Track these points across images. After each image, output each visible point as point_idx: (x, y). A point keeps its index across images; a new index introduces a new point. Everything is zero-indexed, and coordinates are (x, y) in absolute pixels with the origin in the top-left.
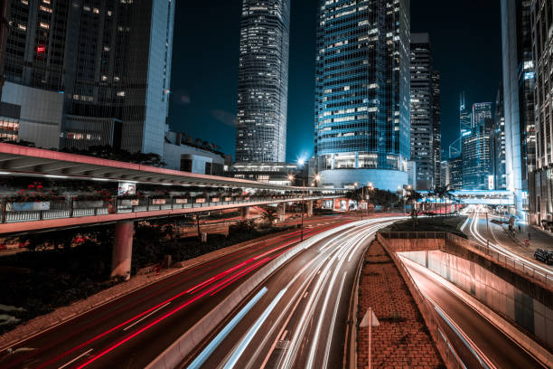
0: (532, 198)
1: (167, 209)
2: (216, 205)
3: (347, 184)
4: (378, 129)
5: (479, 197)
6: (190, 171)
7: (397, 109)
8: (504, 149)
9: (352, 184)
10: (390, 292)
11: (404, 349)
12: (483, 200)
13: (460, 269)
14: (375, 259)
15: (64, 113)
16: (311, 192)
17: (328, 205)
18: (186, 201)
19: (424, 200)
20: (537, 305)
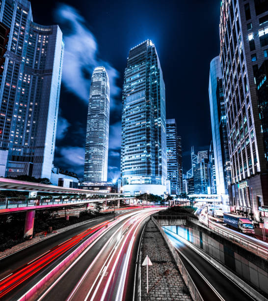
0: (231, 198)
1: (50, 204)
2: (74, 202)
3: (136, 192)
4: (151, 165)
5: (203, 198)
6: (63, 186)
7: (160, 155)
8: (215, 174)
9: (139, 192)
10: (158, 247)
11: (165, 278)
12: (205, 200)
13: (194, 235)
14: (150, 230)
15: (8, 160)
16: (119, 196)
17: (127, 202)
18: (59, 200)
19: (175, 200)
20: (236, 256)
